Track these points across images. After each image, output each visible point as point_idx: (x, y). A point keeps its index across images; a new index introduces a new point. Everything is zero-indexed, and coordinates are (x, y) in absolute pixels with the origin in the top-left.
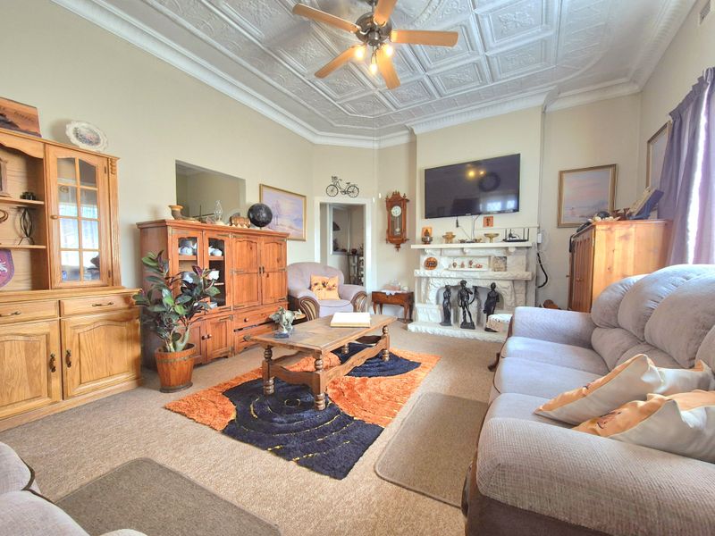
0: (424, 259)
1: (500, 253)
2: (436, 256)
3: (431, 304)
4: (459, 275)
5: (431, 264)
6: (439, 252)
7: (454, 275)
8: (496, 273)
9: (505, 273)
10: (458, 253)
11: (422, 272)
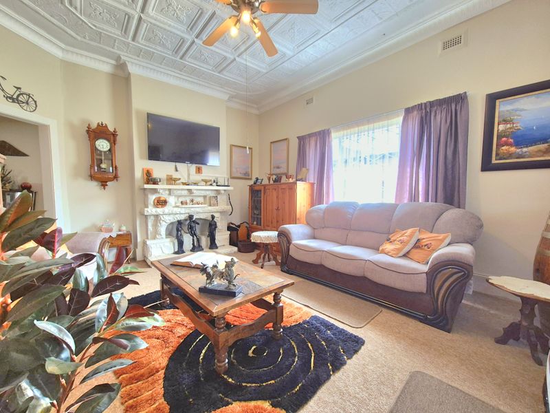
0: (152, 198)
1: (213, 194)
2: (164, 196)
3: (162, 238)
4: (187, 211)
5: (161, 203)
6: (167, 192)
7: (183, 211)
8: (212, 207)
9: (217, 207)
10: (185, 193)
11: (151, 210)
